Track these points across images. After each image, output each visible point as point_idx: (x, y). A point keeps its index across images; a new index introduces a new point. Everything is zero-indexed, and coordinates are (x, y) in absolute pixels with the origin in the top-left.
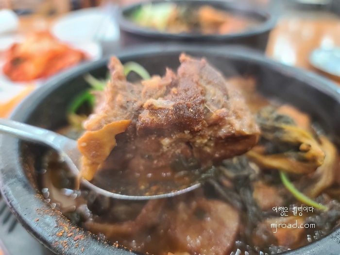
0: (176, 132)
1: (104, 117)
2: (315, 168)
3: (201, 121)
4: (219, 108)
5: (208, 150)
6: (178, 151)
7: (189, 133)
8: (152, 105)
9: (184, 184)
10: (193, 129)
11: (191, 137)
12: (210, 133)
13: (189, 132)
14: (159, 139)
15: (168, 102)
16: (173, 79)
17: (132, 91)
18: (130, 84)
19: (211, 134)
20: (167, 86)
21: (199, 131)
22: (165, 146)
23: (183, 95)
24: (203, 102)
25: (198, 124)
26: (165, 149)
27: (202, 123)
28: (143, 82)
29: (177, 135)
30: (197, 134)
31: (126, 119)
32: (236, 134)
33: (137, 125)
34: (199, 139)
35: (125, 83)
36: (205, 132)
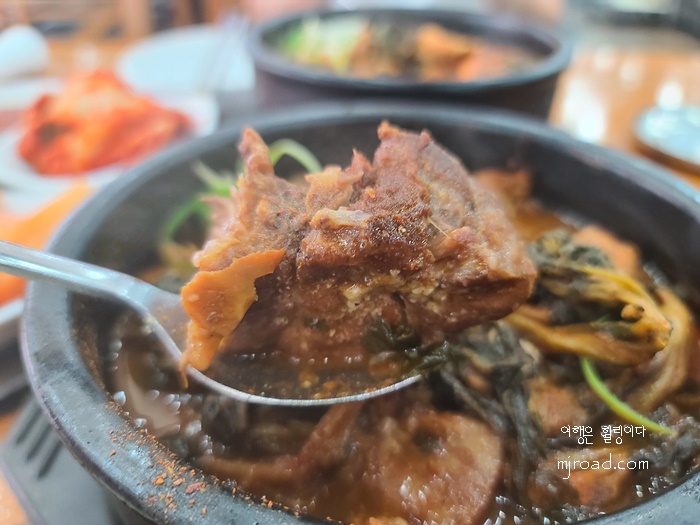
0: (373, 274)
1: (233, 245)
2: (652, 354)
3: (421, 251)
4: (456, 227)
5: (435, 309)
6: (377, 311)
7: (399, 275)
8: (327, 220)
9: (388, 377)
10: (406, 265)
11: (403, 283)
12: (439, 274)
13: (398, 272)
14: (341, 288)
15: (358, 213)
16: (365, 170)
17: (286, 194)
18: (283, 181)
19: (442, 276)
20: (354, 185)
21: (418, 270)
22: (352, 301)
23: (387, 200)
24: (426, 214)
25: (416, 257)
26: (352, 307)
27: (424, 256)
28: (307, 177)
29: (375, 280)
30: (413, 277)
31: (275, 247)
32: (490, 277)
33: (297, 259)
34: (419, 286)
35: (271, 179)
36: (429, 274)
